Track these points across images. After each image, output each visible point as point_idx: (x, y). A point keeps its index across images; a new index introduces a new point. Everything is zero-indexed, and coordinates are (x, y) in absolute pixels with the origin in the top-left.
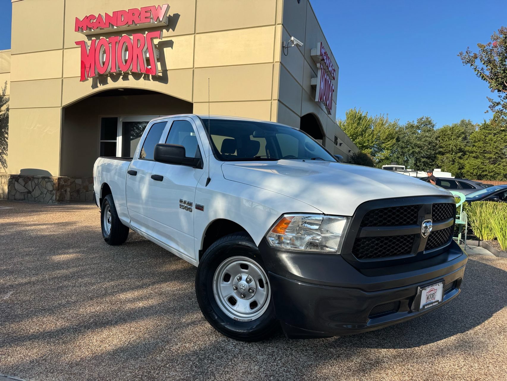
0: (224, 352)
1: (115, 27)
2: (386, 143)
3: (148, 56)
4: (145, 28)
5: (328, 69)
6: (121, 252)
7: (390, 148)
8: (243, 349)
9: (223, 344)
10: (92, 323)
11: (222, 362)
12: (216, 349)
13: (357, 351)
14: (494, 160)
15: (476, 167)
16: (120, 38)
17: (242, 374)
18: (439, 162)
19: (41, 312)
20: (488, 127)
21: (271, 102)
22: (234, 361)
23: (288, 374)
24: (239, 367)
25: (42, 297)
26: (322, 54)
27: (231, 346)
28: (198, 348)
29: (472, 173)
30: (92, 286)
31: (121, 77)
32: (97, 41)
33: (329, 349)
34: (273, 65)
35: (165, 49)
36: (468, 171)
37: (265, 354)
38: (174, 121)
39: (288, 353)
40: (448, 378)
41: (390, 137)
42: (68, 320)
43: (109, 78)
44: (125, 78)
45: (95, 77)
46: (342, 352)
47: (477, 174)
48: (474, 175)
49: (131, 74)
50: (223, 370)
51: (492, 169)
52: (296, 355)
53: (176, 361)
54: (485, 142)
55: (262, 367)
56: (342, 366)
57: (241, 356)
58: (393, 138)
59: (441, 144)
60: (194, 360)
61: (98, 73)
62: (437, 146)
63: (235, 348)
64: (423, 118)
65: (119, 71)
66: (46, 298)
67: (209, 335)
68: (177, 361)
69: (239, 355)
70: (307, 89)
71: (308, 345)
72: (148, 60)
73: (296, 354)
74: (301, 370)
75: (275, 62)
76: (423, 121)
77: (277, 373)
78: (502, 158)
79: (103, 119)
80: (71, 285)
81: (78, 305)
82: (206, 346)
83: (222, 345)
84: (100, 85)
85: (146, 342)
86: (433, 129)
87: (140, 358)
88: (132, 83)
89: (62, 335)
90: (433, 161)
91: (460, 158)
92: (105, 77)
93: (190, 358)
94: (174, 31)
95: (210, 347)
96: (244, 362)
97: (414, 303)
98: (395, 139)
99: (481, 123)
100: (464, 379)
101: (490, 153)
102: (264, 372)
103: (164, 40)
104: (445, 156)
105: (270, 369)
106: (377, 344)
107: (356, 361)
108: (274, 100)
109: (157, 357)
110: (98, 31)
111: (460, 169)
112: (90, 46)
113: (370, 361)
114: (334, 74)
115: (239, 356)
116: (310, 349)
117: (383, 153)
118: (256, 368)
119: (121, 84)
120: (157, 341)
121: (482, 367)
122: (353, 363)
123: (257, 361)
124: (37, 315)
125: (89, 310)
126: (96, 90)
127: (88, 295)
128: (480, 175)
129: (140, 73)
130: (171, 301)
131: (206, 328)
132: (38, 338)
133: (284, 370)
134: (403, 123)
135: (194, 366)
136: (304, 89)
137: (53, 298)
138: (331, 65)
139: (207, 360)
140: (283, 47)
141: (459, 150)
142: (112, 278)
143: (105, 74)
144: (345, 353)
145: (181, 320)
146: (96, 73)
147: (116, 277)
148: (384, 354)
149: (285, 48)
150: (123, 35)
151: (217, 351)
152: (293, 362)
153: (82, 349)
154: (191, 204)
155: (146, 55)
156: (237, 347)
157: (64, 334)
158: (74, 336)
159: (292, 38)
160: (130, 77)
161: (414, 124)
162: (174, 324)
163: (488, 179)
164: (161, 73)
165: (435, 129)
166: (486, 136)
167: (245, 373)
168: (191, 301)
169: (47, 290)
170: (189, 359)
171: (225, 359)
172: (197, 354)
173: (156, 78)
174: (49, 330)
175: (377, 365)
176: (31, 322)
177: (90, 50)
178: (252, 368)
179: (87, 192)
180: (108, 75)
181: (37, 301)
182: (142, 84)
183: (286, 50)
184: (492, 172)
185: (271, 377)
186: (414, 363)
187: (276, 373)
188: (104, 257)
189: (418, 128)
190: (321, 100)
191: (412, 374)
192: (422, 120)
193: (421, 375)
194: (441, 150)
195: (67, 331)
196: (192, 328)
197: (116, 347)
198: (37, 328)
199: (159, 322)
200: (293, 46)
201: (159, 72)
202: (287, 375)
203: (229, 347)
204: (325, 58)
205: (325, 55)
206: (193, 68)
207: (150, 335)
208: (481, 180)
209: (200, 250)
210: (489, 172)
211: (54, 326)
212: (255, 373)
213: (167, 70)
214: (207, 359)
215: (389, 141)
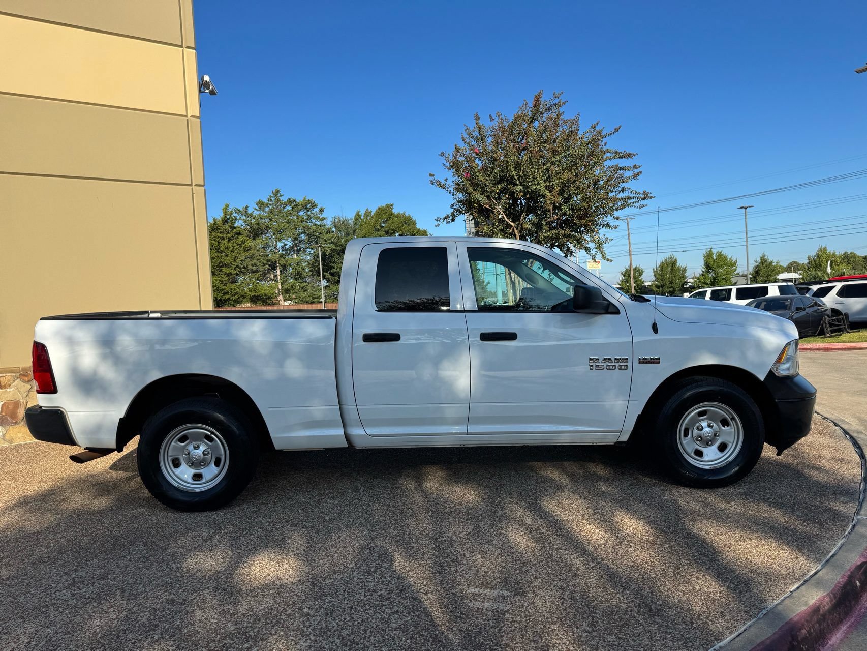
20: (218, 229)
21: (192, 190)
34: (188, 121)
75: (189, 116)
108: (196, 185)
154: (623, 360)
159: (207, 79)
163: (231, 305)
200: (207, 91)
208: (221, 307)
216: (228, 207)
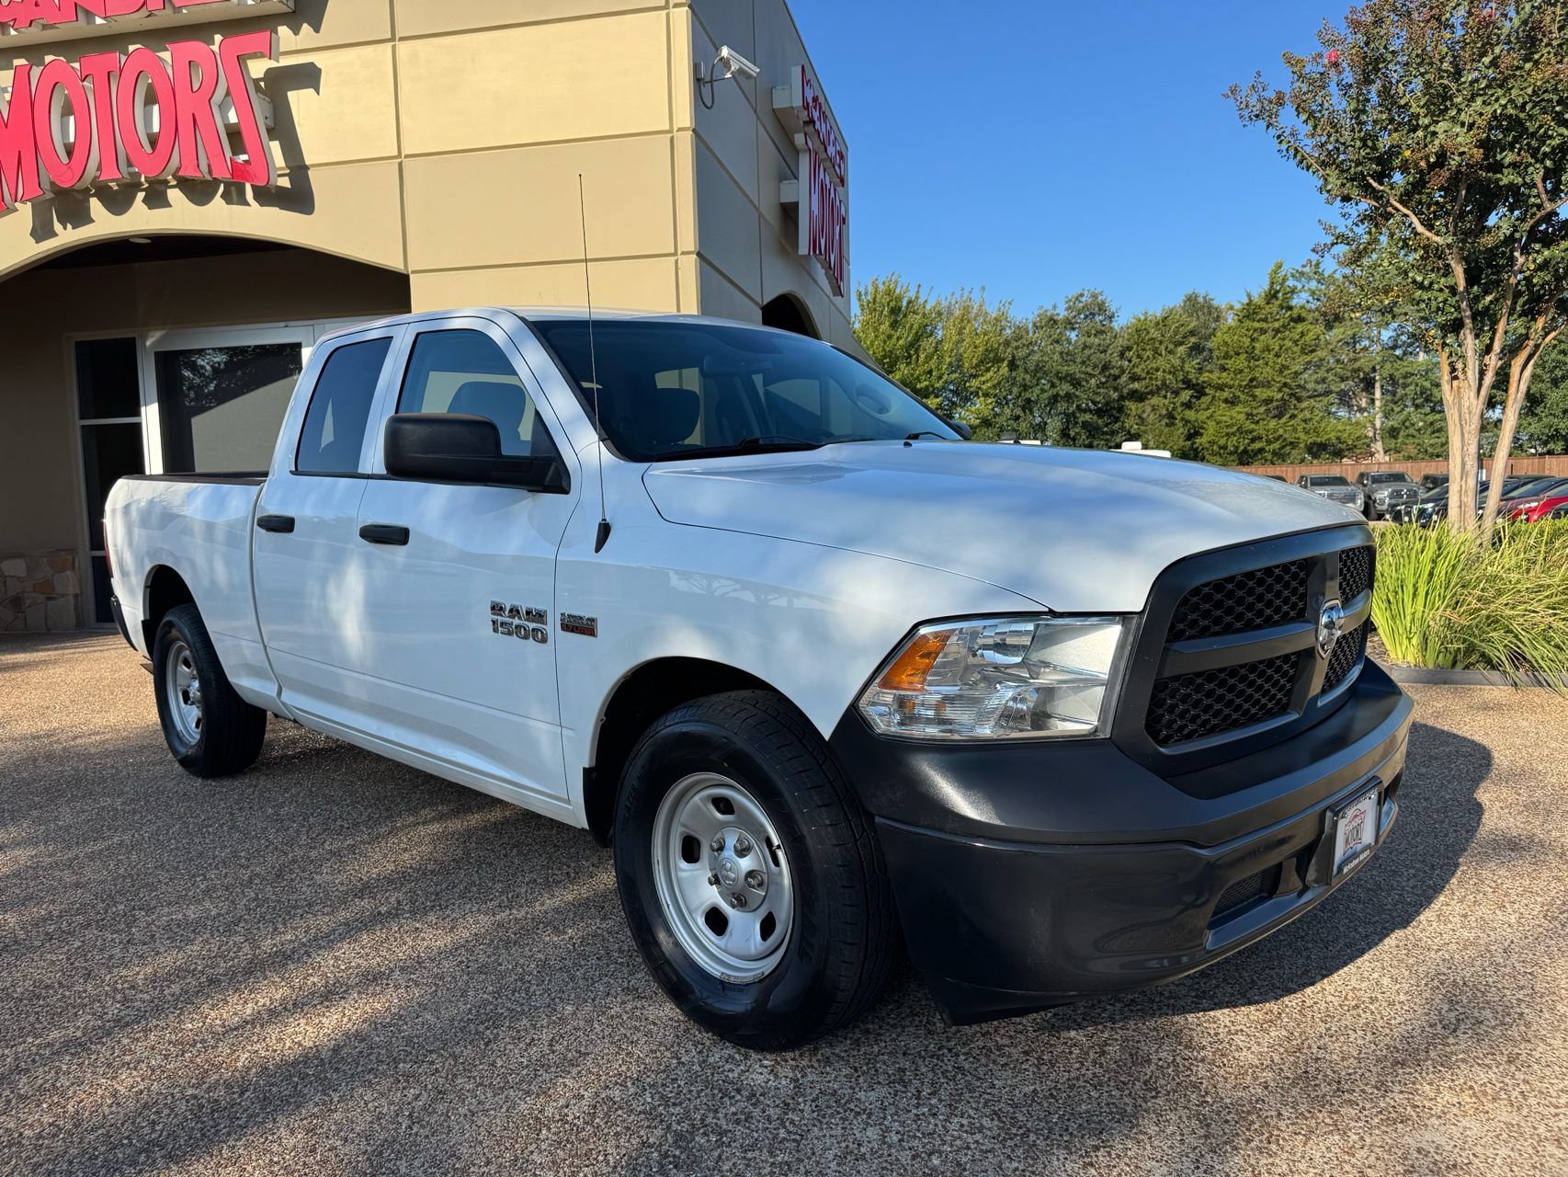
0: (749, 1099)
1: (99, 21)
2: (982, 375)
3: (233, 117)
4: (211, 23)
5: (826, 151)
6: (253, 799)
7: (991, 391)
8: (803, 1077)
9: (731, 1070)
10: (249, 1069)
11: (756, 1135)
12: (716, 1091)
13: (1148, 1028)
14: (1277, 407)
15: (1235, 428)
16: (123, 58)
17: (838, 1165)
18: (1131, 424)
19: (40, 1055)
20: (1256, 313)
21: (676, 262)
22: (792, 1122)
23: (978, 1137)
24: (815, 1141)
25: (21, 1000)
26: (808, 104)
27: (761, 1074)
28: (657, 1097)
29: (1224, 447)
30: (194, 931)
31: (141, 195)
32: (36, 72)
33: (1065, 1034)
34: (672, 139)
35: (292, 95)
36: (1212, 443)
37: (879, 1083)
38: (418, 334)
39: (950, 1068)
40: (1434, 1067)
41: (991, 358)
42: (153, 1071)
43: (95, 203)
44: (156, 198)
45: (42, 198)
46: (1106, 1035)
47: (1237, 448)
48: (1231, 454)
49: (174, 183)
50: (771, 1160)
51: (1275, 431)
52: (975, 1070)
53: (601, 1158)
54: (1252, 356)
55: (888, 1130)
56: (1126, 1080)
57: (808, 1103)
58: (998, 360)
59: (1136, 370)
60: (661, 1145)
61: (52, 184)
62: (1124, 378)
63: (776, 1076)
64: (1082, 295)
65: (129, 174)
66: (38, 998)
67: (672, 1046)
68: (606, 1155)
69: (800, 1100)
70: (772, 217)
71: (996, 1031)
72: (235, 135)
73: (975, 1066)
74: (1012, 1118)
75: (675, 129)
76: (1081, 305)
77: (944, 1143)
78: (1299, 400)
79: (79, 345)
80: (113, 940)
81: (172, 1009)
82: (679, 1086)
83: (731, 1075)
84: (65, 228)
85: (472, 1108)
86: (1111, 328)
87: (472, 1169)
88: (181, 216)
89: (153, 1130)
90: (1117, 420)
91: (1188, 405)
92: (80, 197)
93: (645, 1138)
94: (317, 30)
95: (693, 1088)
96: (825, 1121)
97: (1317, 863)
98: (1005, 363)
99: (1239, 301)
100: (1479, 1065)
101: (1267, 385)
102: (904, 1144)
103: (286, 61)
104: (1147, 402)
105: (919, 1130)
106: (1193, 994)
107: (1160, 1060)
108: (683, 253)
109: (532, 1152)
110: (34, 35)
111: (1190, 437)
112: (10, 89)
113: (1199, 1052)
114: (842, 166)
115: (799, 1104)
116: (1006, 1041)
117: (973, 409)
118: (872, 1133)
119: (140, 220)
120: (507, 1097)
121: (1507, 1019)
122: (1153, 1067)
123: (865, 1110)
124: (28, 1070)
125: (218, 1022)
126: (50, 246)
127: (193, 966)
128: (1245, 451)
129: (208, 177)
130: (498, 948)
131: (655, 1024)
132: (66, 1158)
133: (962, 1126)
134: (1024, 313)
135: (670, 1163)
136: (765, 219)
137: (64, 996)
138: (832, 137)
139: (704, 1133)
140: (698, 80)
141: (1183, 381)
142: (257, 895)
143: (81, 186)
144: (1116, 1040)
145: (559, 1008)
146: (46, 185)
147: (269, 888)
148: (1229, 1024)
149: (703, 82)
150: (131, 48)
151: (722, 1098)
152: (977, 1094)
153: (249, 1168)
154: (540, 617)
155: (224, 116)
156: (781, 1072)
157: (161, 1125)
158: (199, 1125)
159: (725, 52)
160: (174, 195)
161: (1058, 315)
162: (542, 1026)
163: (1266, 460)
164: (287, 178)
165: (1116, 325)
166: (1253, 340)
167: (846, 1158)
168: (567, 937)
169: (31, 970)
170: (644, 1143)
171: (759, 1121)
172: (662, 1121)
173: (267, 196)
174: (94, 1119)
175: (1225, 1060)
176: (14, 1101)
177: (10, 103)
178: (858, 1135)
179: (51, 602)
180: (87, 190)
181: (7, 1017)
182: (218, 218)
183: (706, 90)
184: (1277, 439)
185: (933, 1157)
186: (1321, 1036)
187: (942, 1140)
188: (197, 824)
189: (1070, 324)
190: (815, 252)
191: (1334, 1072)
192: (1080, 302)
193: (1360, 1072)
194: (1136, 385)
195: (166, 1111)
196: (606, 1033)
197: (372, 1142)
198: (47, 1119)
199: (487, 1028)
200: (729, 75)
201: (279, 172)
202: (977, 1142)
203: (753, 1076)
204: (816, 115)
205: (815, 108)
206: (399, 156)
207: (474, 1078)
208: (1248, 464)
209: (587, 766)
210: (1269, 442)
211: (109, 1102)
212: (877, 1152)
213: (306, 168)
214: (702, 1131)
215: (988, 370)
216: (1280, 267)
